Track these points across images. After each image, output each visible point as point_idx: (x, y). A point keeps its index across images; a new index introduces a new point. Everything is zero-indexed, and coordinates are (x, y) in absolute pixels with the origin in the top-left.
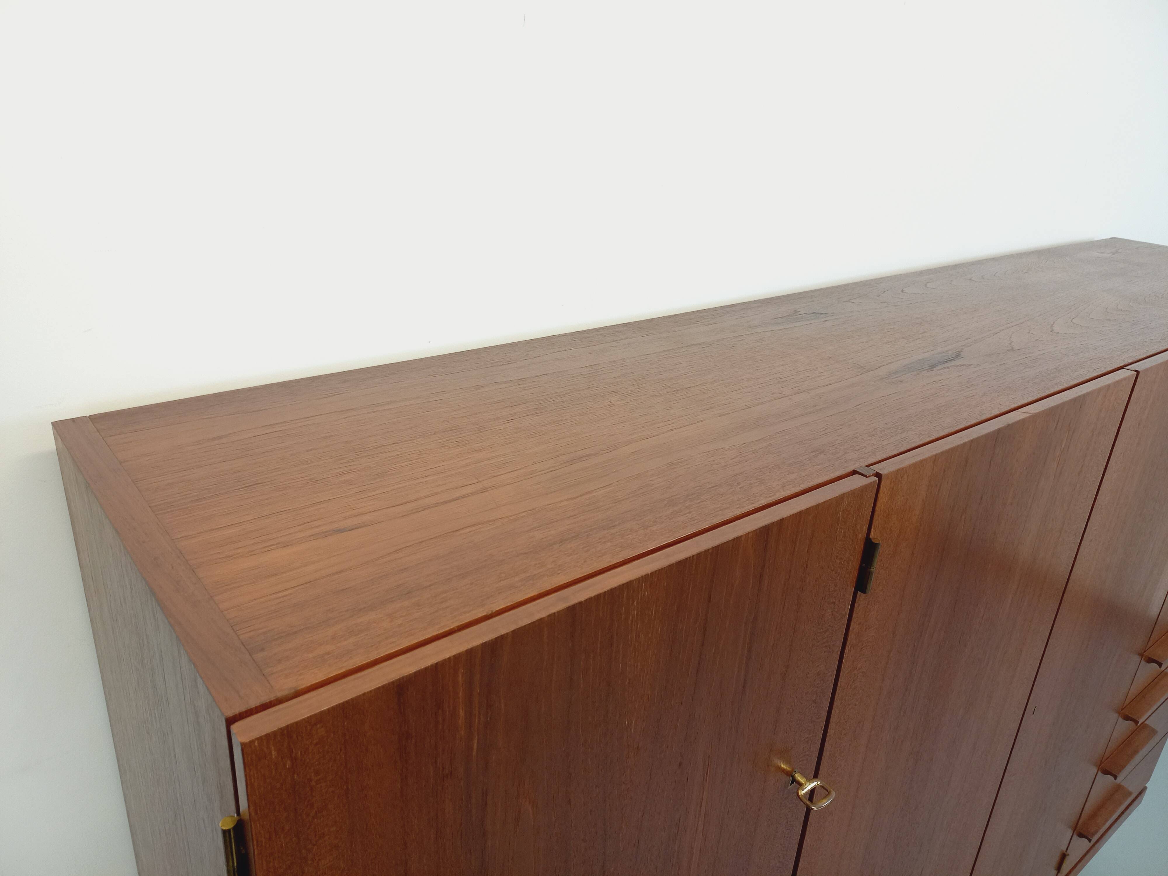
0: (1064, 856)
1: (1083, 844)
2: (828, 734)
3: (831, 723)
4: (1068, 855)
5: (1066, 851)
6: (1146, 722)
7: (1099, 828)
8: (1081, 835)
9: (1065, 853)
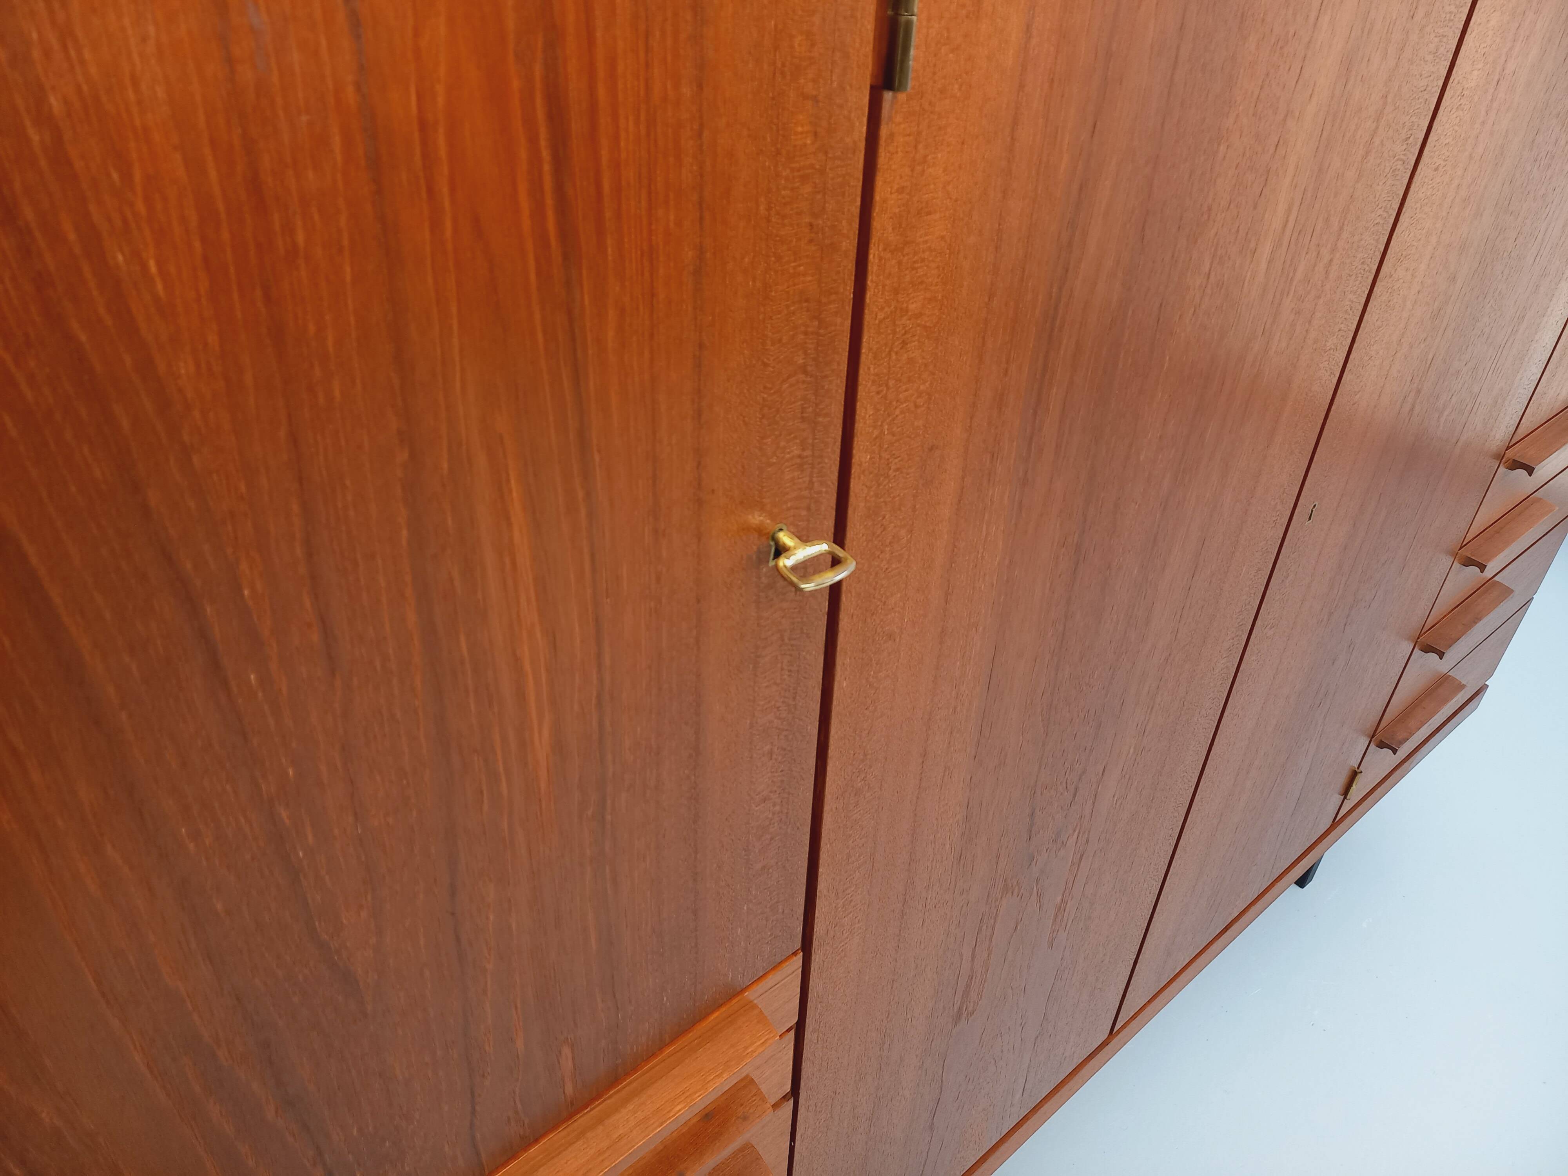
0: (1354, 775)
1: (1385, 759)
2: (853, 460)
3: (859, 434)
4: (1361, 772)
5: (1358, 768)
6: (1496, 579)
7: (1411, 734)
8: (1382, 745)
9: (1356, 770)
